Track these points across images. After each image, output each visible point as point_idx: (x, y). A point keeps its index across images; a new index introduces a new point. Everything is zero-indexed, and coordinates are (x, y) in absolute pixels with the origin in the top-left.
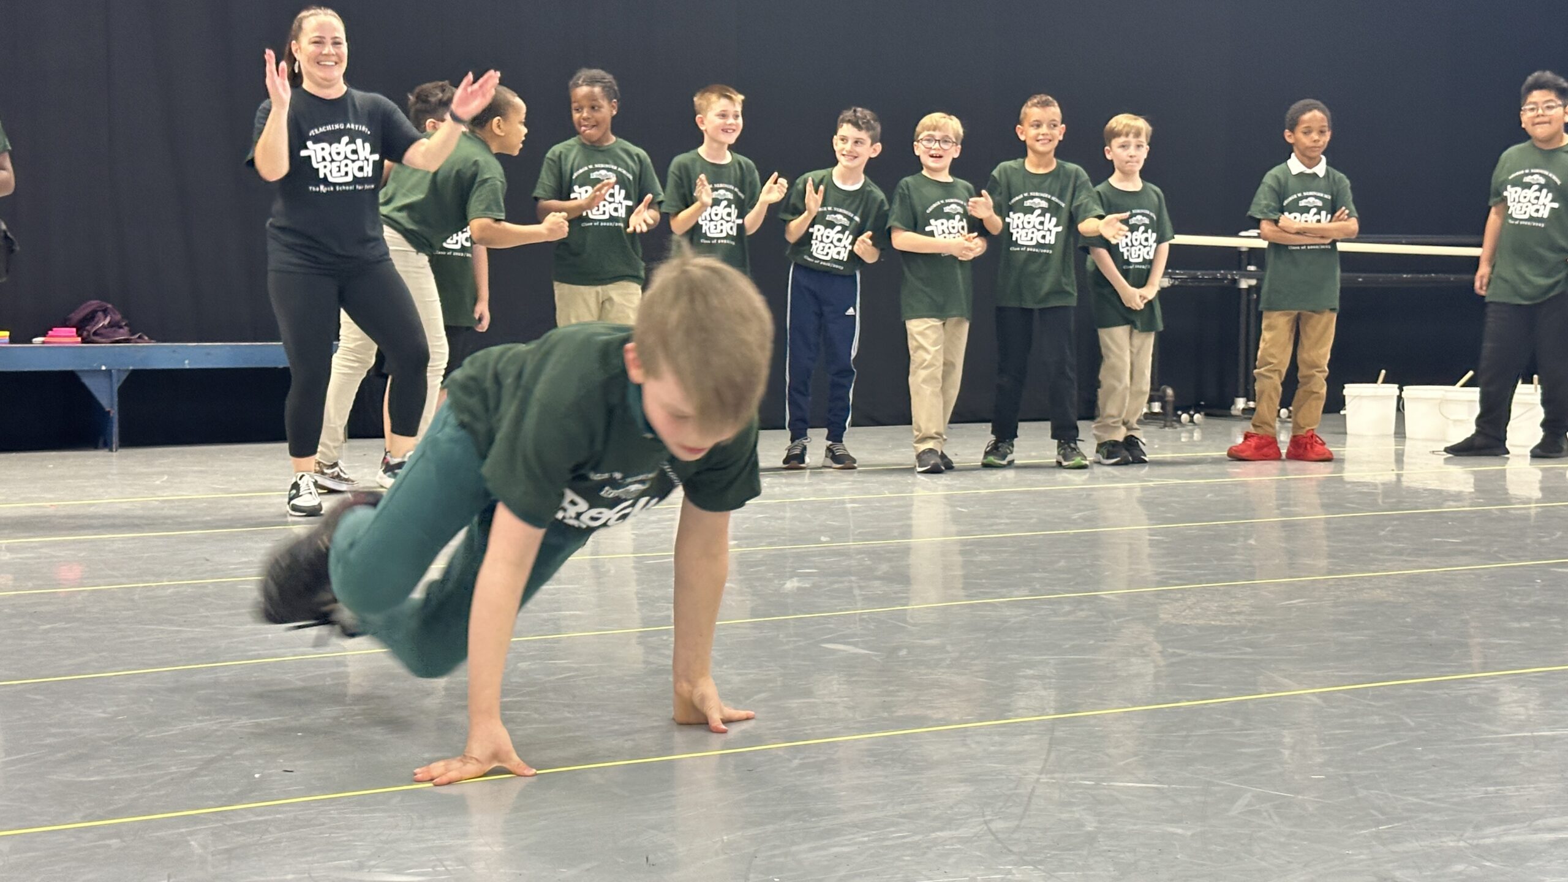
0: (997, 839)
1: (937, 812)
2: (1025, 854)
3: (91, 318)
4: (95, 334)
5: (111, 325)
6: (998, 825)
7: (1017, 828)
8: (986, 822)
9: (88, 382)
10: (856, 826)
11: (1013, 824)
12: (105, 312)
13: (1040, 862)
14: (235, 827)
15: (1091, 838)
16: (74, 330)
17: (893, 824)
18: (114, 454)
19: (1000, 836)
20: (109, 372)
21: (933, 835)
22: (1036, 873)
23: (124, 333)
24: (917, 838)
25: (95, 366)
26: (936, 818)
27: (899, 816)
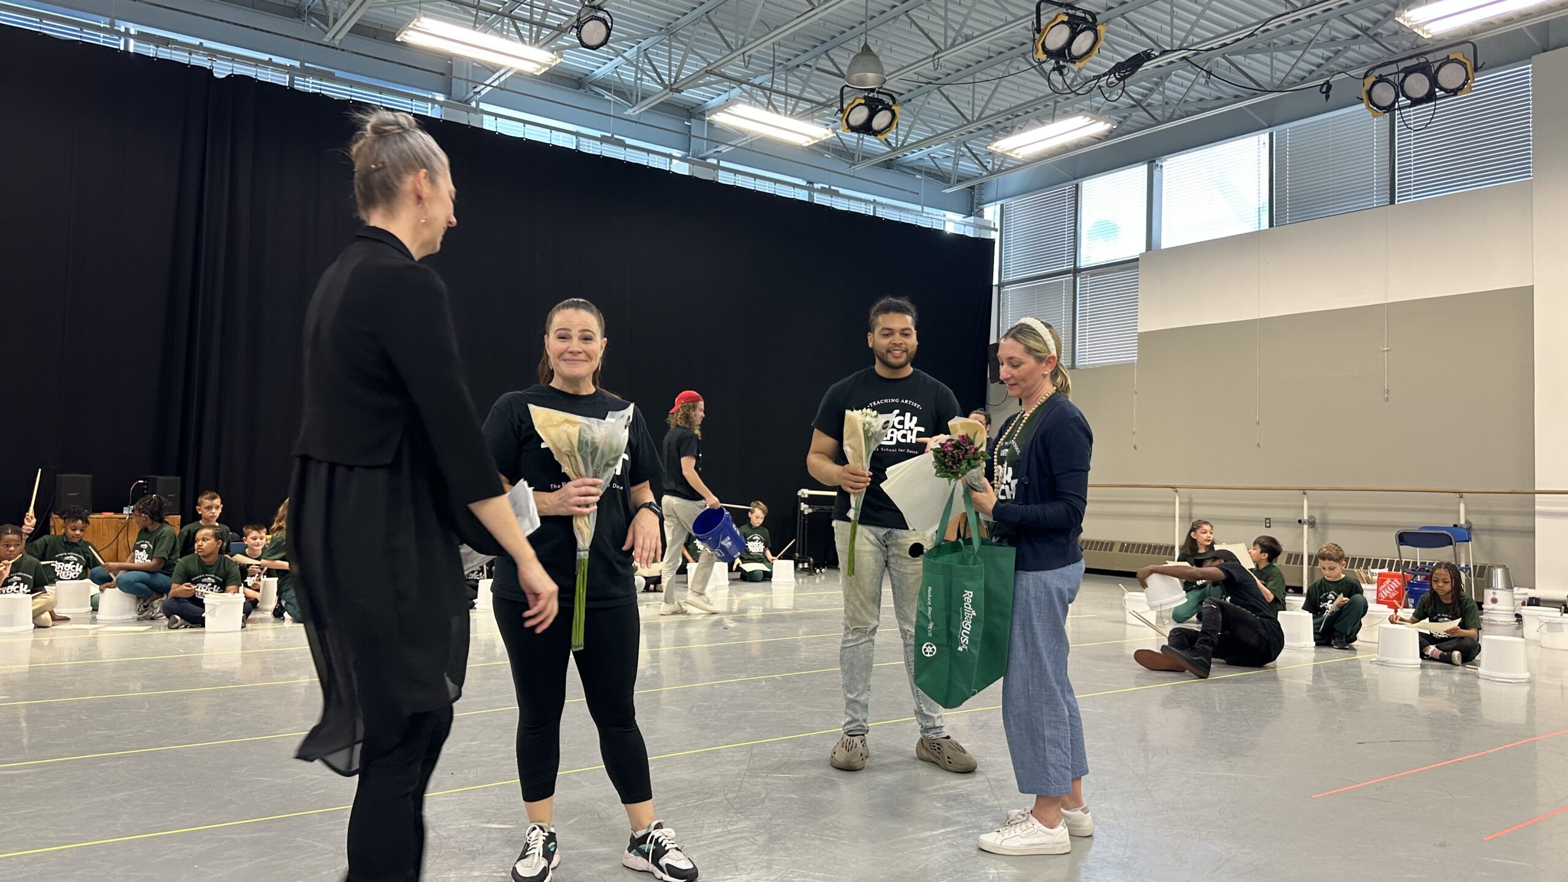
0: (730, 803)
1: (707, 790)
2: (739, 808)
6: (730, 796)
7: (736, 797)
8: (725, 795)
10: (676, 797)
11: (734, 795)
13: (744, 812)
14: (436, 803)
15: (763, 801)
17: (690, 797)
19: (730, 801)
21: (706, 801)
22: (742, 817)
24: (699, 803)
26: (707, 793)
27: (693, 793)
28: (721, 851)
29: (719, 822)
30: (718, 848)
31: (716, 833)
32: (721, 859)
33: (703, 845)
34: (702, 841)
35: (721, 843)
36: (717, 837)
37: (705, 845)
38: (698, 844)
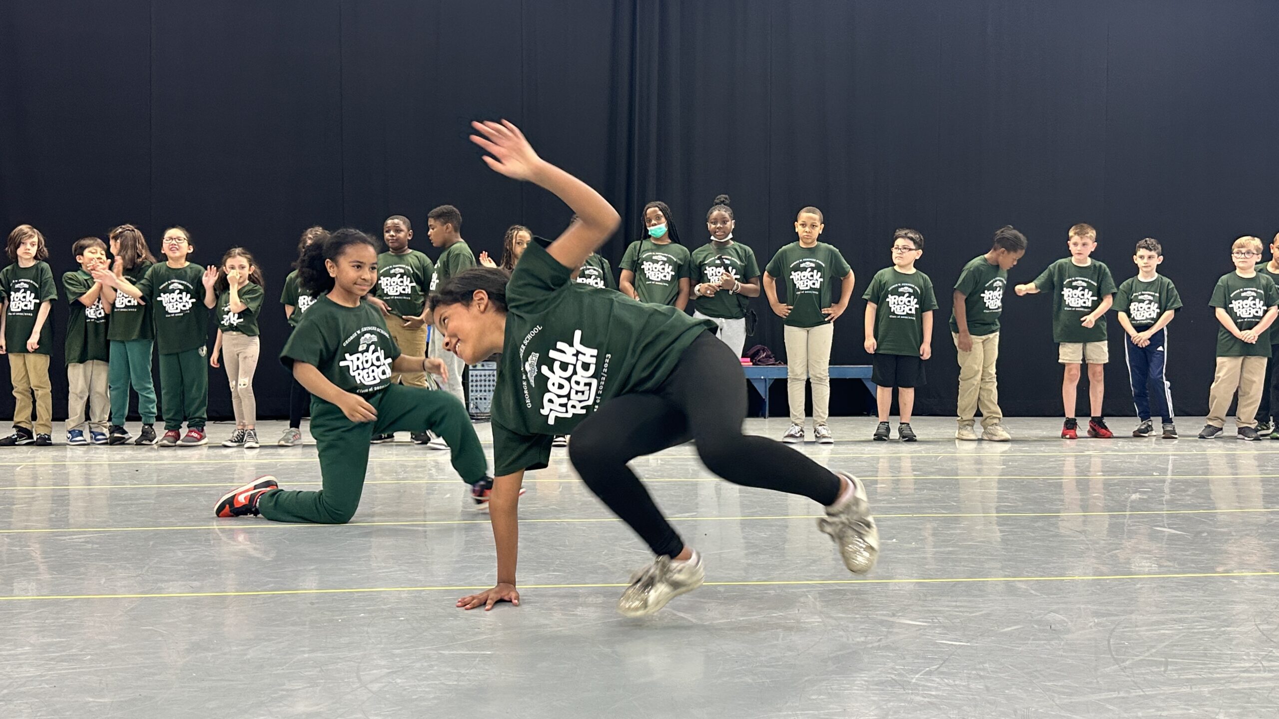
3: (757, 353)
4: (759, 361)
5: (766, 357)
9: (756, 385)
12: (764, 351)
16: (749, 359)
18: (767, 420)
20: (765, 379)
23: (772, 361)
25: (758, 377)
26: (1225, 620)
27: (1201, 618)
28: (1251, 689)
29: (1248, 654)
30: (1247, 686)
31: (1243, 667)
32: (1252, 699)
33: (1219, 679)
34: (1218, 673)
35: (1249, 680)
36: (1244, 672)
37: (1224, 678)
38: (1210, 675)
